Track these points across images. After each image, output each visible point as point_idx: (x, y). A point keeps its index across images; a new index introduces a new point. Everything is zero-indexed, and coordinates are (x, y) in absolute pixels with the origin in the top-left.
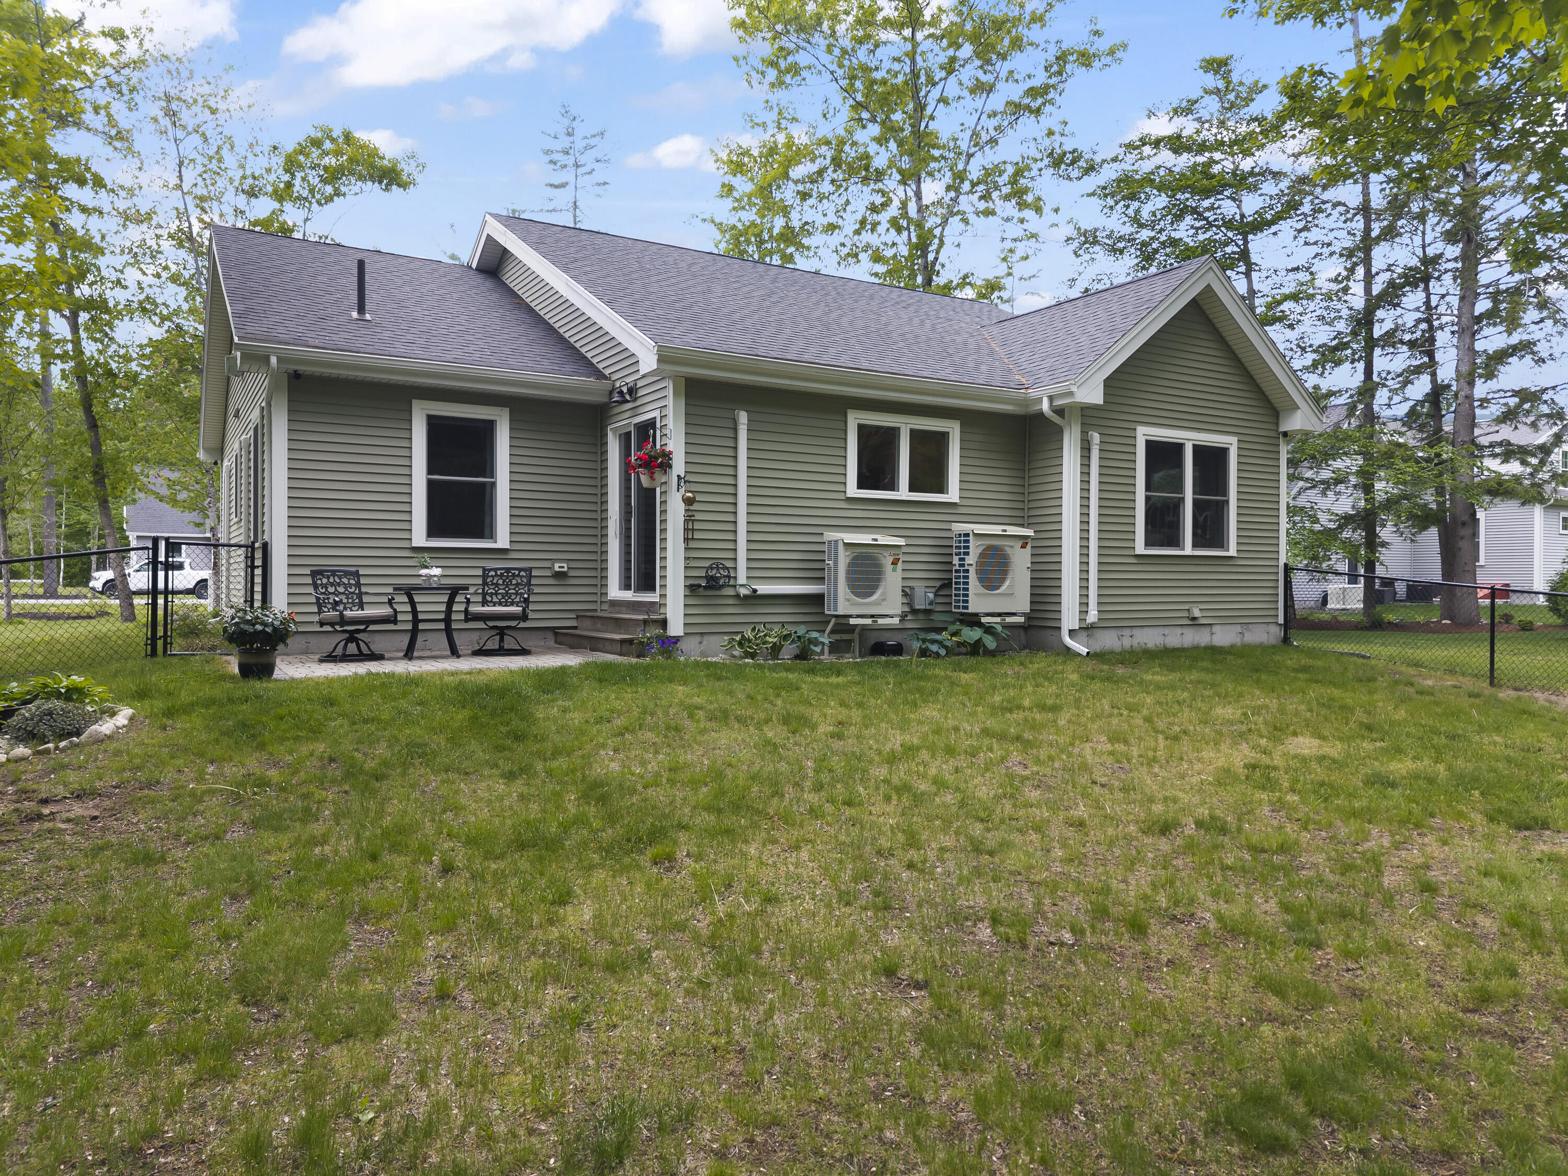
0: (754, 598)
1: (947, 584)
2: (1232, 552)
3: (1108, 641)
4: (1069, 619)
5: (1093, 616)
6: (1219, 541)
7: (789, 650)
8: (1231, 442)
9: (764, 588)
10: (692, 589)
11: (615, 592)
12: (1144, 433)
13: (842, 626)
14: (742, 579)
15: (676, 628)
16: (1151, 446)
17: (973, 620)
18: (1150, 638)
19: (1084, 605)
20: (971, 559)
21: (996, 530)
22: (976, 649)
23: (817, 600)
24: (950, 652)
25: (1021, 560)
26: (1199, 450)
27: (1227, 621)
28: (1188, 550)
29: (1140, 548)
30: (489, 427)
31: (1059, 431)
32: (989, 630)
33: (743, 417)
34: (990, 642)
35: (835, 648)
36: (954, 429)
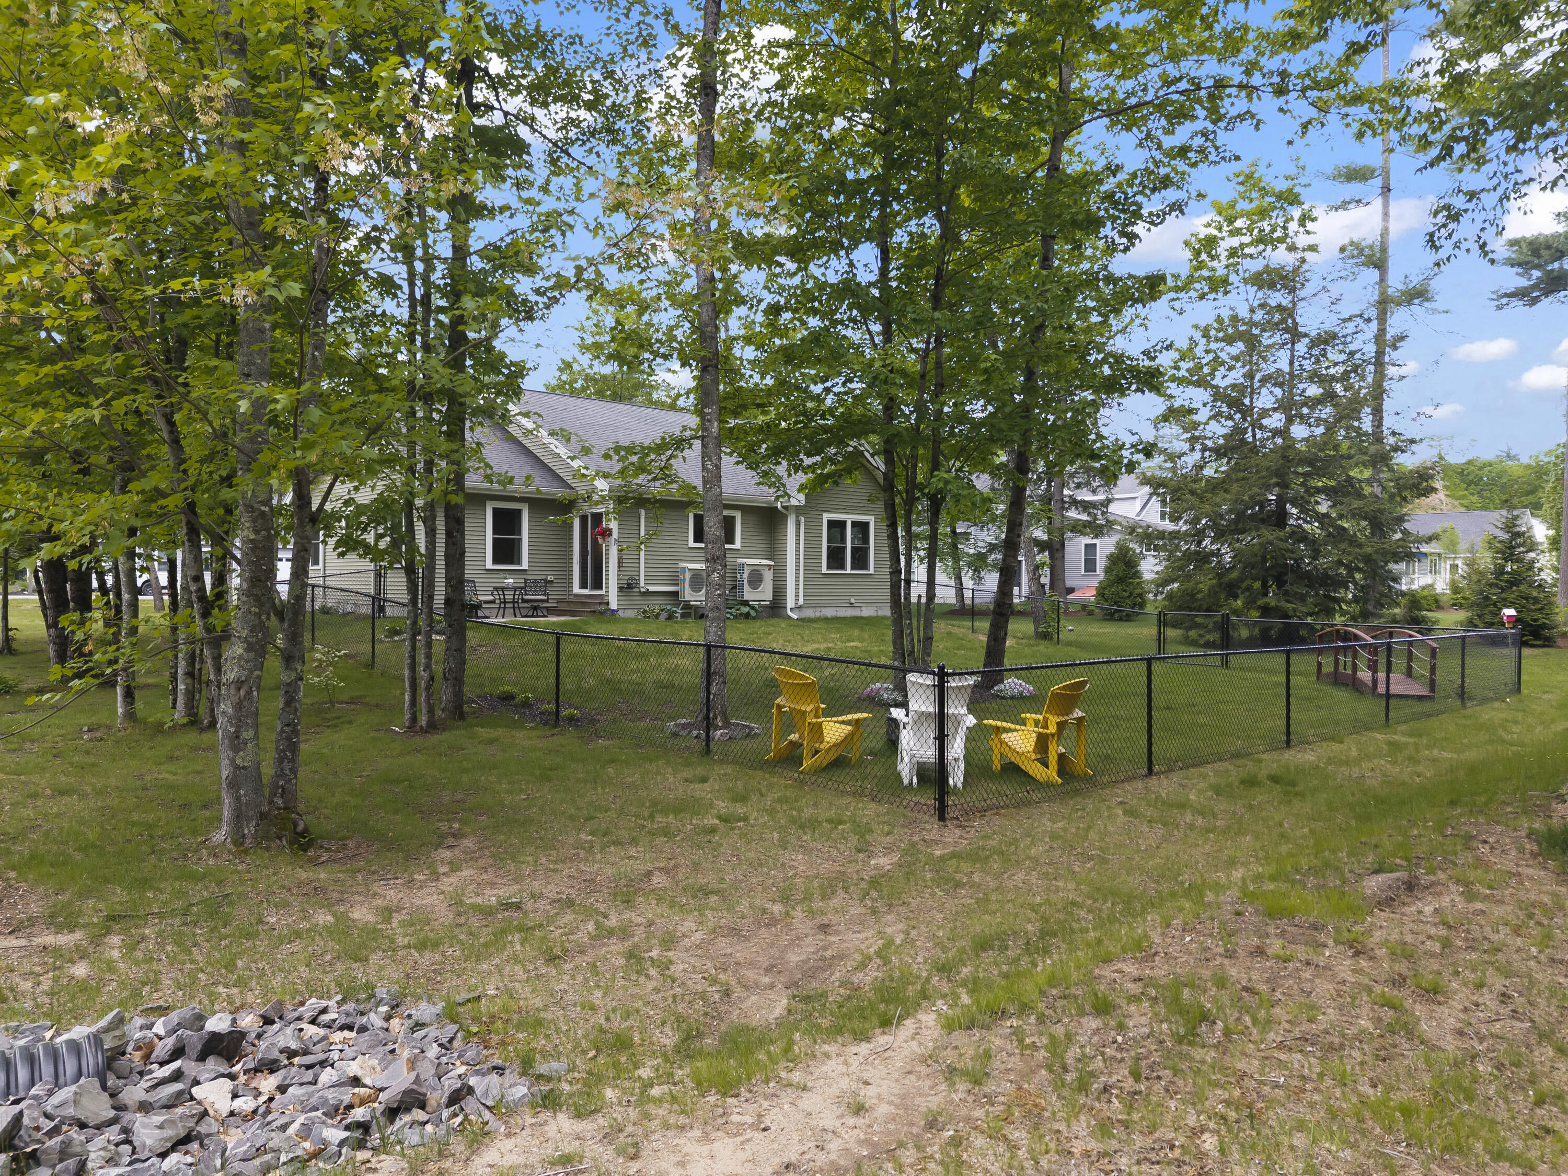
0: (648, 593)
1: (734, 587)
2: (872, 571)
3: (809, 613)
4: (790, 603)
5: (801, 602)
6: (865, 566)
7: (664, 615)
8: (871, 519)
9: (652, 589)
10: (621, 589)
11: (577, 590)
12: (826, 517)
13: (687, 606)
14: (642, 584)
15: (613, 606)
16: (831, 523)
17: (746, 603)
18: (829, 612)
19: (797, 596)
20: (745, 576)
21: (756, 561)
22: (747, 616)
23: (675, 594)
24: (735, 617)
25: (768, 576)
26: (854, 524)
27: (869, 605)
28: (849, 571)
29: (824, 570)
30: (519, 512)
31: (785, 517)
32: (753, 608)
33: (643, 512)
34: (753, 613)
35: (683, 616)
36: (738, 515)
